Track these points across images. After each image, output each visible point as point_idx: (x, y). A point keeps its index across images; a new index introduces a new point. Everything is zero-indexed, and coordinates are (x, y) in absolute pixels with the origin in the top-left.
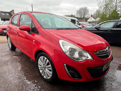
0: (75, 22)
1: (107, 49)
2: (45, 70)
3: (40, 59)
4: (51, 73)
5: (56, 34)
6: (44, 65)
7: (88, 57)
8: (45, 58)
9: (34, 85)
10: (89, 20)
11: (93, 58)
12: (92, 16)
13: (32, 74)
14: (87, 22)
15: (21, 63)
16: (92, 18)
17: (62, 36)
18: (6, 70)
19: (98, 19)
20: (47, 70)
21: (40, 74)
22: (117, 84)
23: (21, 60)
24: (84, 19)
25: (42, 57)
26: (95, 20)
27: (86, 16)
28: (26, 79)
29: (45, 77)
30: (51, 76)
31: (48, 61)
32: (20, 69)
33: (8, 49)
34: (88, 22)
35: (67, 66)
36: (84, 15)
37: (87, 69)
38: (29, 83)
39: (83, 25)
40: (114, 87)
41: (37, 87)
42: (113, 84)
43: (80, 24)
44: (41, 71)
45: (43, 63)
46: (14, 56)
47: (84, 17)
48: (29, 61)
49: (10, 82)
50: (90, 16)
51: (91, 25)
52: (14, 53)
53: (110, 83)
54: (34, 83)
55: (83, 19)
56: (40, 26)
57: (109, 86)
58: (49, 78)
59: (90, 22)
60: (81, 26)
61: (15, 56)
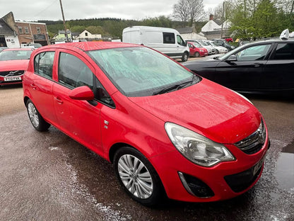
0: (172, 40)
1: (259, 130)
2: (136, 181)
3: (124, 159)
4: (152, 188)
5: (155, 108)
6: (132, 171)
7: (224, 155)
8: (136, 159)
9: (117, 214)
10: (205, 29)
11: (234, 155)
12: (211, 16)
13: (105, 188)
14: (201, 33)
15: (73, 164)
16: (212, 21)
17: (168, 114)
18: (46, 184)
19: (227, 25)
20: (140, 181)
21: (125, 189)
22: (280, 196)
23: (71, 157)
24: (193, 26)
25: (128, 156)
26: (220, 27)
27: (198, 18)
28: (98, 202)
29: (136, 194)
30: (151, 193)
31: (142, 165)
32: (75, 178)
33: (31, 129)
34: (204, 33)
35: (185, 175)
36: (193, 14)
37: (225, 178)
38: (105, 209)
39: (194, 43)
40: (273, 202)
41: (125, 217)
42: (272, 194)
43: (184, 44)
44: (126, 184)
45: (129, 167)
46: (51, 146)
47: (192, 20)
48: (89, 156)
49: (65, 211)
50: (208, 17)
51: (210, 42)
52: (48, 138)
53: (266, 193)
54: (116, 209)
55: (191, 26)
56: (116, 90)
57: (263, 200)
58: (146, 196)
59: (207, 34)
60: (187, 49)
61: (54, 146)
